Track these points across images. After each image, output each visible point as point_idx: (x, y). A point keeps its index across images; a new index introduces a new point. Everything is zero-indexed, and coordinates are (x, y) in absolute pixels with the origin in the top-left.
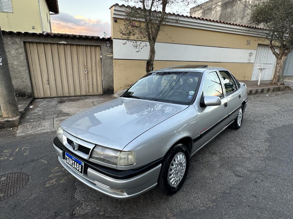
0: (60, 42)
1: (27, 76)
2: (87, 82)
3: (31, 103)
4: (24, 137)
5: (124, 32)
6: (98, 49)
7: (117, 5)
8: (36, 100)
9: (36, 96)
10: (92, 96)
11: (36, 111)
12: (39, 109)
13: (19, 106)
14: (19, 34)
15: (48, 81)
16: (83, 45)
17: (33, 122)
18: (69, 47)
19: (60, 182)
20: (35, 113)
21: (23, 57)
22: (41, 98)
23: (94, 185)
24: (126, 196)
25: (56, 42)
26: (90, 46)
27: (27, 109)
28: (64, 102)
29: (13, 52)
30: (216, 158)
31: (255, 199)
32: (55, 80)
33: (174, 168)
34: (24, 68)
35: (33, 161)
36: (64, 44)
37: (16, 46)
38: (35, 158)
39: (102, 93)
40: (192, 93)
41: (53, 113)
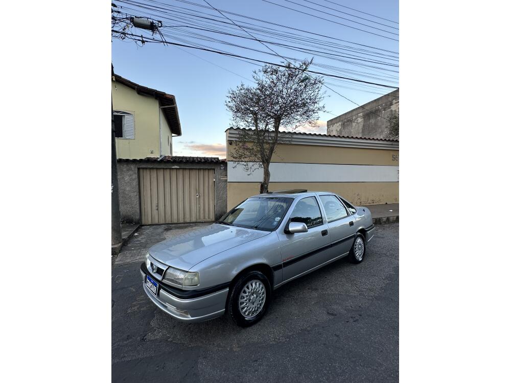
0: (173, 167)
1: (136, 201)
2: (198, 208)
3: (136, 231)
4: (121, 266)
5: (235, 156)
6: (211, 172)
7: (232, 128)
8: (143, 227)
9: (143, 223)
10: (202, 222)
11: (139, 239)
12: (143, 236)
13: (123, 234)
14: (134, 161)
15: (157, 206)
16: (196, 169)
17: (133, 250)
18: (181, 171)
19: (142, 309)
20: (138, 241)
21: (135, 183)
22: (149, 225)
23: (166, 307)
24: (190, 318)
25: (169, 167)
26: (203, 169)
27: (131, 237)
28: (171, 229)
29: (127, 178)
30: (315, 294)
31: (335, 338)
32: (165, 205)
33: (247, 296)
34: (135, 194)
35: (123, 288)
36: (177, 169)
37: (131, 172)
38: (126, 286)
39: (214, 220)
40: (278, 219)
41: (156, 241)
